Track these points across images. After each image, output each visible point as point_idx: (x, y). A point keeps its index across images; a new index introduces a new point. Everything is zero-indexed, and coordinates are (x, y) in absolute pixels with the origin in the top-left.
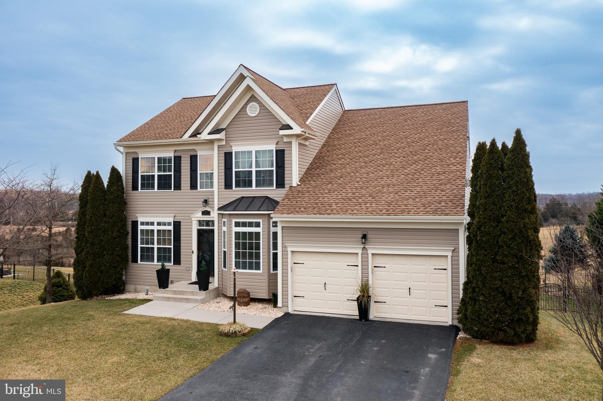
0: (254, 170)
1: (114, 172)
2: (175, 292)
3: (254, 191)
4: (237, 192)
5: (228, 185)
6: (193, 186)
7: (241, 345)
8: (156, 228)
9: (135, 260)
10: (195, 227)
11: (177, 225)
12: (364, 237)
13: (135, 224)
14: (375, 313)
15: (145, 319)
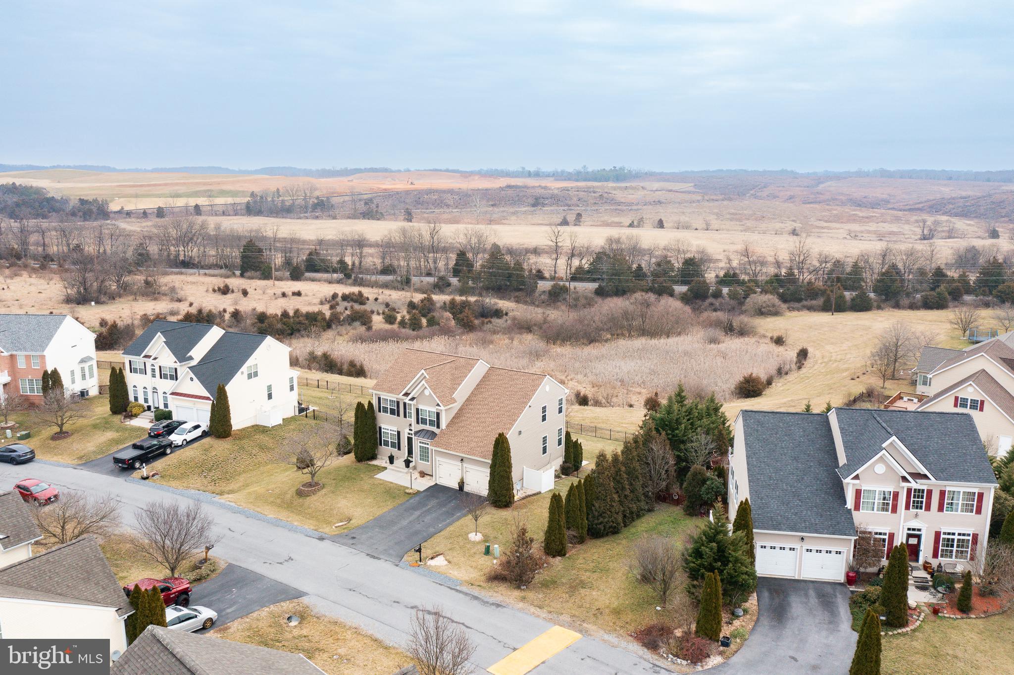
0: (428, 418)
1: (370, 404)
2: (396, 467)
3: (427, 427)
4: (422, 427)
5: (418, 423)
6: (405, 416)
7: (411, 498)
8: (390, 432)
9: (381, 445)
10: (406, 435)
11: (399, 433)
12: (462, 460)
13: (380, 428)
14: (467, 488)
15: (382, 482)
